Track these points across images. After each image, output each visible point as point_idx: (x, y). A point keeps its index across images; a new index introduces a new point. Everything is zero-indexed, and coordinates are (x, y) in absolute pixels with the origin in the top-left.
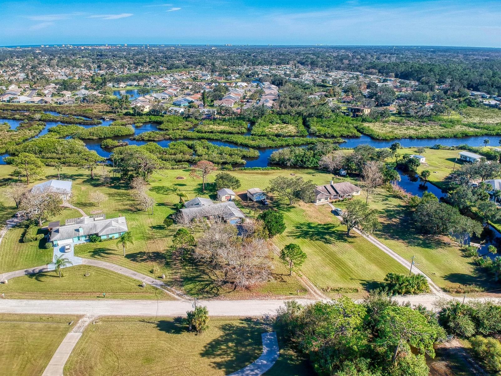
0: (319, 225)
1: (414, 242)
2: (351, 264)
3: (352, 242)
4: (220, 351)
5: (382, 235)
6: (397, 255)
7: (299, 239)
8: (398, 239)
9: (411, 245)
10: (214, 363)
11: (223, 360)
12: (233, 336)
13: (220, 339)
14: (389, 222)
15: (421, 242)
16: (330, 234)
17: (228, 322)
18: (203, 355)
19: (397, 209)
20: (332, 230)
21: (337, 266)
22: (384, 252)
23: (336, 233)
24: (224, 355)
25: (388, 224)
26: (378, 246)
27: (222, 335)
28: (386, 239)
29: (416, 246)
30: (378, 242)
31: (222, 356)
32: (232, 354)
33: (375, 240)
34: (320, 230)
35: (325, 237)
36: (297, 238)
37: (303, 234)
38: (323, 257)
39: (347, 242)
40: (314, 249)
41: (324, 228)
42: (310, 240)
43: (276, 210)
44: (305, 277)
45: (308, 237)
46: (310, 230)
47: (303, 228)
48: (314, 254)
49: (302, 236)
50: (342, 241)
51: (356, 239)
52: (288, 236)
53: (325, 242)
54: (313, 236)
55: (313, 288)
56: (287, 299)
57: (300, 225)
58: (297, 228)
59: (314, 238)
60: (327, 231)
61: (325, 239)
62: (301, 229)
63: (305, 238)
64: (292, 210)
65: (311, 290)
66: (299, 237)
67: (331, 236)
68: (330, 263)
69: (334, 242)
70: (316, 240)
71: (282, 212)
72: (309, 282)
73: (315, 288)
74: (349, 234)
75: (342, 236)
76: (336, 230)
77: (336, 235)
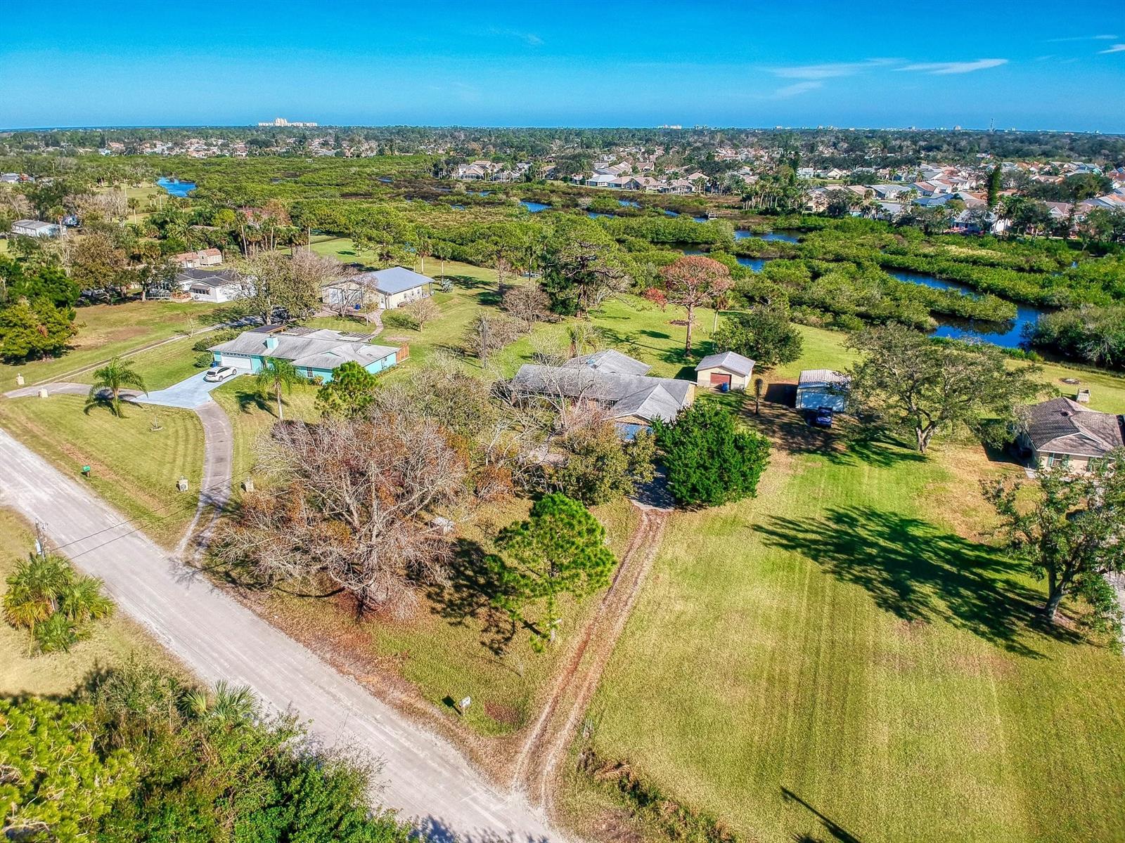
0: (950, 538)
2: (881, 734)
3: (1027, 652)
7: (785, 554)
16: (949, 585)
20: (989, 574)
21: (805, 711)
23: (994, 590)
27: (62, 691)
34: (926, 555)
35: (916, 586)
36: (785, 547)
37: (826, 544)
38: (793, 645)
39: (1000, 641)
40: (798, 604)
41: (956, 558)
42: (825, 572)
43: (835, 450)
44: (594, 675)
45: (833, 559)
46: (882, 542)
47: (863, 526)
48: (767, 618)
49: (813, 550)
50: (983, 628)
51: (1067, 647)
52: (758, 528)
53: (885, 601)
54: (860, 563)
55: (556, 730)
56: (407, 710)
57: (863, 514)
58: (839, 518)
59: (856, 570)
60: (954, 570)
61: (905, 592)
62: (844, 528)
63: (815, 558)
64: (901, 465)
65: (537, 729)
66: (793, 548)
67: (950, 593)
68: (786, 681)
69: (932, 616)
70: (857, 580)
71: (855, 459)
72: (580, 700)
73: (565, 734)
74: (1055, 617)
75: (1007, 612)
76: (1007, 582)
77: (980, 598)
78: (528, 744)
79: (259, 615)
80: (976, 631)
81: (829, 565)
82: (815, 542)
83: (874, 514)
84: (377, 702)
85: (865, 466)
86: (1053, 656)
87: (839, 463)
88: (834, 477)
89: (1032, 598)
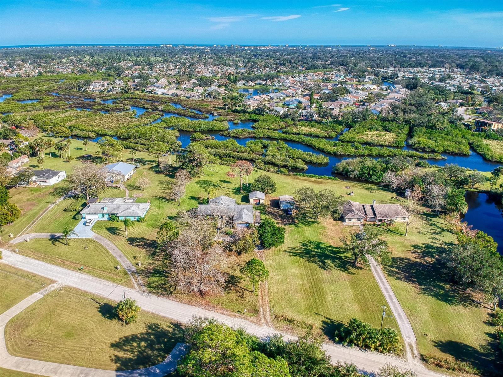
0: (330, 246)
1: (432, 291)
2: (329, 298)
3: (352, 273)
4: (129, 347)
5: (397, 273)
6: (395, 300)
7: (295, 258)
8: (413, 282)
9: (424, 293)
10: (116, 356)
11: (125, 356)
12: (152, 336)
13: (139, 335)
14: (419, 260)
15: (442, 292)
16: (333, 259)
17: (158, 322)
18: (112, 345)
19: (443, 246)
21: (313, 296)
22: (382, 294)
23: (342, 259)
24: (129, 352)
25: (417, 262)
26: (381, 285)
27: (143, 332)
28: (398, 278)
29: (432, 295)
30: (385, 280)
31: (126, 352)
32: (136, 353)
33: (383, 277)
34: (326, 252)
35: (326, 261)
36: (294, 256)
37: (303, 253)
38: (306, 282)
39: (347, 272)
40: (303, 271)
41: (332, 252)
42: (305, 261)
43: (295, 222)
44: (267, 298)
45: (306, 257)
46: (315, 250)
47: (310, 246)
48: (297, 276)
49: (301, 255)
50: (342, 269)
51: (360, 271)
52: (286, 251)
53: (320, 266)
54: (313, 257)
55: (266, 312)
56: (231, 316)
57: (309, 242)
58: (304, 245)
59: (312, 259)
60: (333, 255)
61: (324, 263)
62: (306, 247)
63: (302, 257)
64: (313, 225)
65: (262, 313)
66: (296, 255)
67: (333, 261)
68: (307, 291)
69: (332, 268)
70: (313, 262)
71: (301, 225)
72: (267, 305)
73: (268, 313)
74: (356, 264)
75: (346, 264)
76: (345, 256)
77: (340, 262)
78: (262, 316)
79: (177, 301)
80: (341, 270)
81: (306, 259)
82: (301, 253)
83: (311, 242)
84: (223, 315)
85: (304, 226)
86: (357, 273)
87: (298, 227)
88: (298, 232)
89: (350, 260)
